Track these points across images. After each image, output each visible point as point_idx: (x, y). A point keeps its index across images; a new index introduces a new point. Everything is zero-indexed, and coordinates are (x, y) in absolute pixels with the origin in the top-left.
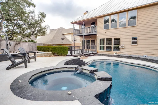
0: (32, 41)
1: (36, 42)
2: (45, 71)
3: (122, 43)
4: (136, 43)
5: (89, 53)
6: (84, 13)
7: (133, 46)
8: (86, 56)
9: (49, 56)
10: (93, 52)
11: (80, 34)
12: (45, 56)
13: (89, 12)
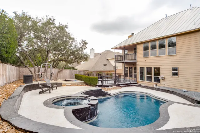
0: (73, 68)
1: (77, 70)
2: (65, 97)
3: (162, 74)
4: (176, 74)
5: (126, 83)
6: (129, 36)
7: (174, 78)
8: (121, 87)
9: (80, 86)
10: (132, 82)
11: (122, 60)
12: (77, 85)
13: (134, 34)
